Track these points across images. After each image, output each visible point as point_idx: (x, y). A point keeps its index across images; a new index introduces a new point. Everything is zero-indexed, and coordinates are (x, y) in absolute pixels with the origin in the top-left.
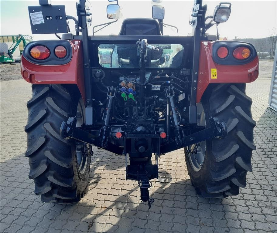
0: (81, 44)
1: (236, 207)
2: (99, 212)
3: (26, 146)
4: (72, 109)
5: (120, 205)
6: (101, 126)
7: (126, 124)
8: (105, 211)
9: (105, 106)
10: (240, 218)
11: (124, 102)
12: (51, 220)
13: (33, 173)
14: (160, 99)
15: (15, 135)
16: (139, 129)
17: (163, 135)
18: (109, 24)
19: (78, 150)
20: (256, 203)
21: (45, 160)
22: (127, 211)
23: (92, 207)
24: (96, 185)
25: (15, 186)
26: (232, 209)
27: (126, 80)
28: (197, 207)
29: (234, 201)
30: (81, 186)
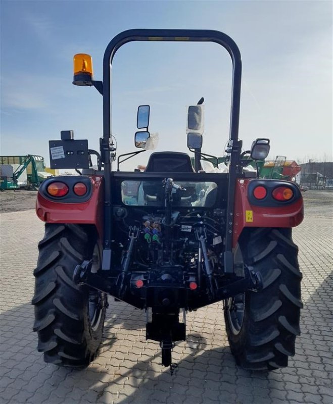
0: (103, 181)
1: (286, 384)
2: (112, 380)
3: (33, 292)
4: (87, 251)
5: (138, 373)
6: (120, 272)
7: (149, 270)
8: (119, 379)
9: (126, 248)
10: (289, 397)
11: (147, 244)
12: (53, 385)
13: (39, 324)
14: (191, 242)
15: (16, 281)
16: (164, 277)
17: (193, 286)
18: (137, 153)
19: (91, 301)
20: (312, 380)
21: (53, 310)
22: (146, 380)
23: (104, 373)
24: (111, 347)
25: (13, 343)
26: (280, 385)
27: (150, 219)
28: (236, 381)
29: (284, 376)
30: (92, 345)
